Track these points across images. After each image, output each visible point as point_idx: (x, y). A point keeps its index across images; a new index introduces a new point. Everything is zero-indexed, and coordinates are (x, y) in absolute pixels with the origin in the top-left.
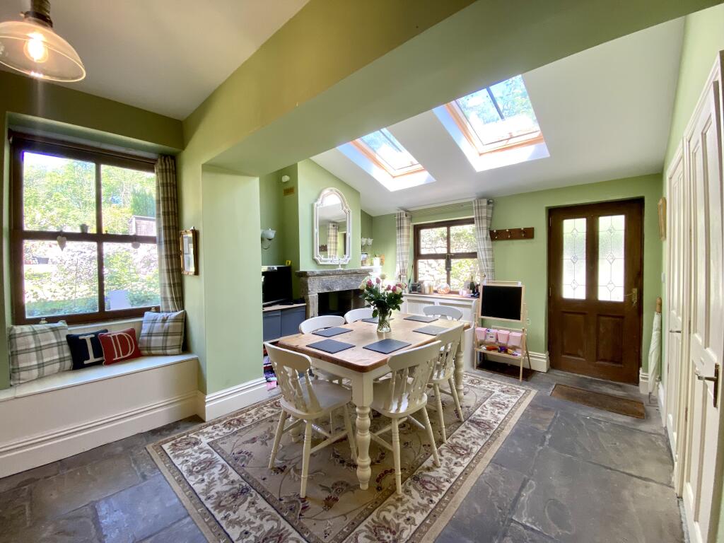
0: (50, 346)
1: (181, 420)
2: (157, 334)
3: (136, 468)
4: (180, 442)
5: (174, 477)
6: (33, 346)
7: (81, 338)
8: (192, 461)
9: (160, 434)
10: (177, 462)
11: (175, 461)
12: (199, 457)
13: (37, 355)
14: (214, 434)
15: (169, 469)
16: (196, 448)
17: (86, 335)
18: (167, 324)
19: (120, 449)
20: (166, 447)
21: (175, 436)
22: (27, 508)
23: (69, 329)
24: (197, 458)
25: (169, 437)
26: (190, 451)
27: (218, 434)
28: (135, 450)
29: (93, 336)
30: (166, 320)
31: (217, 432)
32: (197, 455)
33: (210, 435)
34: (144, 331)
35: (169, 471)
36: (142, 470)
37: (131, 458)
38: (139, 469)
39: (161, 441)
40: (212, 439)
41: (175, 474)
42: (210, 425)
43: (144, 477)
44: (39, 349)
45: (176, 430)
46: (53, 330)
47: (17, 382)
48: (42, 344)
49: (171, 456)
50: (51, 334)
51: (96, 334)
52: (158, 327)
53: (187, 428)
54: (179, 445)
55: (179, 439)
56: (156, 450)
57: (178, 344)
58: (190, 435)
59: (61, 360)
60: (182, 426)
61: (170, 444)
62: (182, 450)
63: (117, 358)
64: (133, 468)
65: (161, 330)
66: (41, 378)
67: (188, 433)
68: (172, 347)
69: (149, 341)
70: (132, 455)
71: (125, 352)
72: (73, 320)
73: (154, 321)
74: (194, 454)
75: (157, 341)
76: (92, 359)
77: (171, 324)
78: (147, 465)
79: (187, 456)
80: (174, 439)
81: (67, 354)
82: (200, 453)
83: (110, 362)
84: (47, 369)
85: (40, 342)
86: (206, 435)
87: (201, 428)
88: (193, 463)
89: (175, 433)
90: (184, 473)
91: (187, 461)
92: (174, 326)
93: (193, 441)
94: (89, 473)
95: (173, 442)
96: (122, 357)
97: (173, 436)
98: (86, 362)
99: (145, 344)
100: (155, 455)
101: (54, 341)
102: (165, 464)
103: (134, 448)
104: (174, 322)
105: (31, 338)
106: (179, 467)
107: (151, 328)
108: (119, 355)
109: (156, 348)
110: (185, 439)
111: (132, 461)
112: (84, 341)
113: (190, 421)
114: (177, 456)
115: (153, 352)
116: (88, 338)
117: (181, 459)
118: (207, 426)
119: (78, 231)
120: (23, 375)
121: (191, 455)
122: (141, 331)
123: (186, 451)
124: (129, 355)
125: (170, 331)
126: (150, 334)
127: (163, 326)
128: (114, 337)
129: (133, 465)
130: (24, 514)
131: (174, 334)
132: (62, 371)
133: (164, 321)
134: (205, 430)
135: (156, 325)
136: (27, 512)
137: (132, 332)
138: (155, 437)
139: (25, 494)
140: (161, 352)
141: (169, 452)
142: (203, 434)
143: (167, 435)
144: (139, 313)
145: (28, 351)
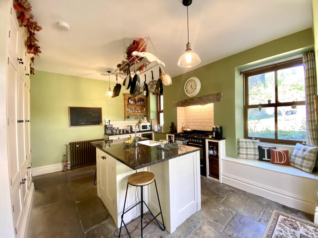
0: (251, 148)
1: (301, 211)
2: (299, 157)
3: (261, 215)
4: (289, 221)
5: (269, 232)
6: (245, 146)
7: (263, 148)
8: (283, 234)
9: (285, 210)
10: (277, 227)
11: (277, 226)
12: (289, 236)
13: (246, 150)
14: (311, 233)
15: (271, 227)
16: (292, 230)
17: (265, 147)
18: (305, 153)
19: (265, 203)
20: (281, 217)
21: (290, 216)
22: (225, 198)
23: (260, 143)
24: (287, 235)
25: (286, 214)
26: (288, 229)
27: (313, 235)
28: (269, 208)
29: (268, 149)
30: (306, 150)
31: (313, 234)
32: (289, 234)
33: (308, 231)
34: (294, 154)
35: (270, 228)
36: (262, 217)
37: (264, 209)
38: (262, 216)
39: (282, 213)
40: (306, 235)
41: (270, 231)
42: (314, 226)
43: (260, 220)
44: (247, 148)
45: (294, 214)
46: (253, 142)
47: (239, 157)
48: (248, 147)
49: (278, 223)
50: (252, 144)
51: (270, 148)
52: (300, 153)
53: (300, 217)
54: (287, 221)
55: (290, 219)
56: (275, 215)
57: (310, 166)
58: (297, 222)
59: (255, 155)
60: (300, 215)
61: (284, 217)
62: (285, 224)
63: (276, 162)
64: (261, 214)
65: (301, 155)
66: (247, 159)
67: (298, 220)
68: (306, 167)
69: (295, 159)
70: (266, 209)
71: (281, 161)
72: (263, 140)
73: (299, 149)
74: (288, 232)
75: (298, 161)
76: (266, 159)
77: (307, 153)
78: (267, 217)
79: (284, 230)
80: (288, 217)
81: (257, 153)
82: (291, 235)
83: (273, 163)
84: (249, 156)
85: (247, 146)
86: (306, 230)
87: (307, 224)
88: (283, 235)
89: (292, 215)
90: (273, 235)
91: (281, 231)
92: (309, 155)
93: (295, 226)
94: (247, 202)
95: (286, 218)
96: (279, 162)
97: (288, 215)
98: (264, 159)
99: (292, 160)
100: (273, 216)
101: (253, 147)
102: (272, 224)
103: (270, 207)
104: (309, 152)
105: (244, 144)
106: (275, 231)
107: (297, 152)
108: (277, 161)
109: (297, 164)
110: (293, 222)
111: (263, 211)
112: (264, 150)
113: (306, 216)
114: (280, 226)
115: (296, 166)
116: (266, 149)
117: (280, 228)
118: (312, 226)
119: (267, 103)
120: (241, 156)
121: (286, 231)
122: (292, 153)
123: (286, 227)
124: (282, 162)
125: (306, 157)
126: (295, 156)
127: (303, 153)
128: (276, 152)
129: (262, 213)
130: (223, 198)
131: (308, 160)
132: (254, 159)
133: (304, 150)
134: (308, 227)
135: (300, 152)
136: (224, 199)
137: (287, 152)
138: (282, 209)
139: (228, 194)
140: (299, 167)
141: (279, 220)
142: (305, 227)
143: (288, 213)
144: (293, 143)
145: (243, 148)
